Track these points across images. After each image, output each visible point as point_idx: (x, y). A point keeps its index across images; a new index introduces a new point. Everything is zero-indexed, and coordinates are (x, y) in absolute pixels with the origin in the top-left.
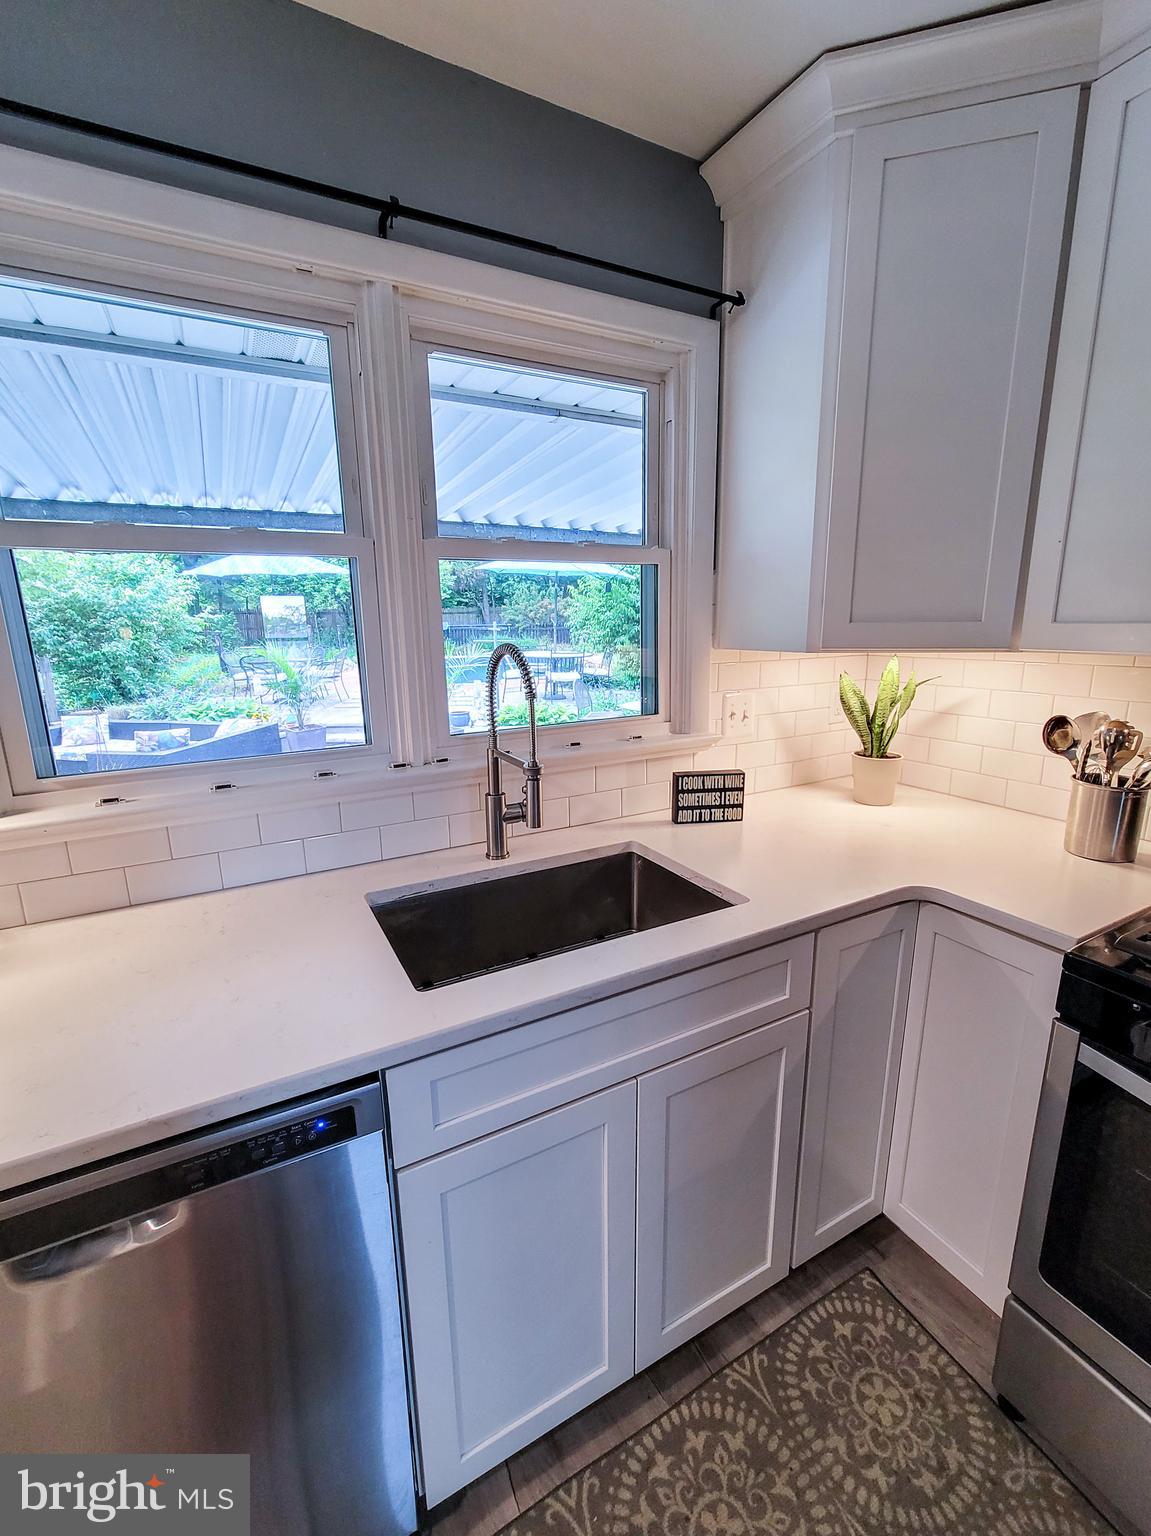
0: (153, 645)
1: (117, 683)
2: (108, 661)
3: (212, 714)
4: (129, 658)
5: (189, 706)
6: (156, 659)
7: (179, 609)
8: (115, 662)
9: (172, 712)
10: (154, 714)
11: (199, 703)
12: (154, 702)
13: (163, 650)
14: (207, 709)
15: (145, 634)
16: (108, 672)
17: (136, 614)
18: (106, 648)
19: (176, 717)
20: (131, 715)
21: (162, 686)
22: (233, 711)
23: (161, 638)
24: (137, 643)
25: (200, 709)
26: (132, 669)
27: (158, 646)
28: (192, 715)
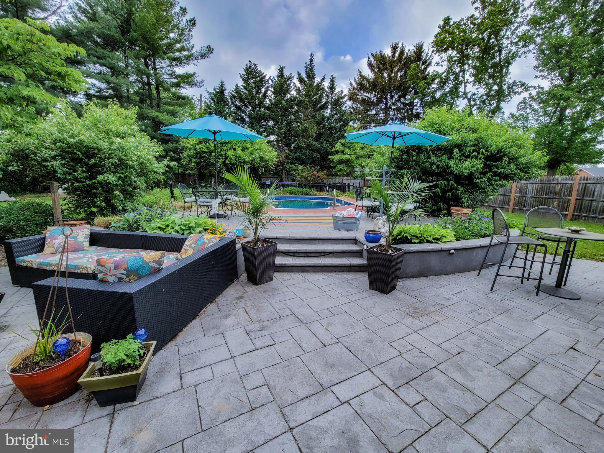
0: (133, 178)
1: (108, 201)
2: (103, 188)
3: (177, 228)
4: (116, 185)
5: (158, 220)
6: (135, 188)
7: (151, 157)
8: (107, 187)
9: (144, 225)
10: (129, 225)
11: (166, 218)
12: (131, 216)
13: (140, 182)
14: (172, 223)
15: (128, 170)
16: (102, 194)
17: (122, 157)
18: (100, 178)
19: (147, 229)
20: (113, 225)
21: (138, 204)
22: (194, 225)
23: (138, 175)
24: (122, 176)
25: (167, 223)
26: (118, 193)
27: (136, 179)
28: (160, 228)
